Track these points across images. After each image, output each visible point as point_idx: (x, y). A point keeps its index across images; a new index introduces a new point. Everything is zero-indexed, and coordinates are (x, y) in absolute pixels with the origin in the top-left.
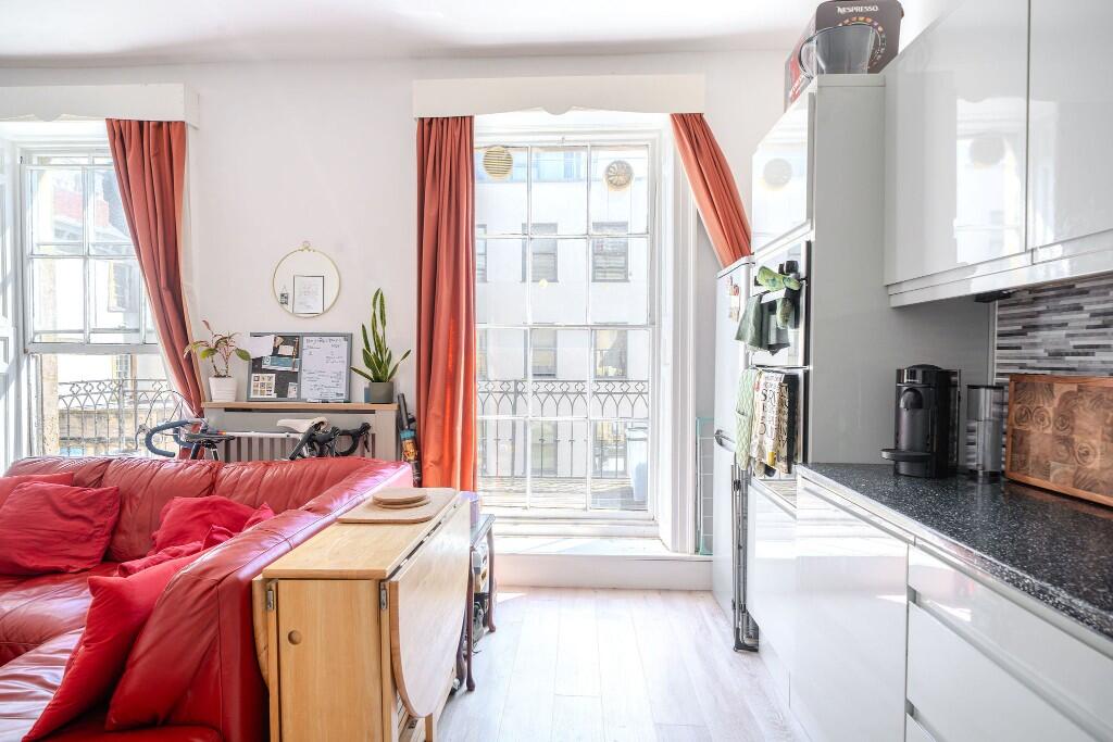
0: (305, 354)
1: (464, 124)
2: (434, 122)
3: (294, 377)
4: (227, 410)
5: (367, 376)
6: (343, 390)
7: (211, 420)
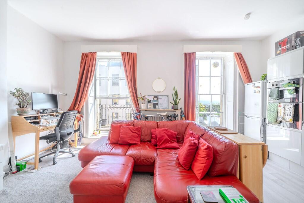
0: (159, 99)
1: (194, 54)
2: (188, 54)
3: (157, 104)
4: (146, 111)
5: (173, 104)
6: (167, 107)
7: (142, 113)
